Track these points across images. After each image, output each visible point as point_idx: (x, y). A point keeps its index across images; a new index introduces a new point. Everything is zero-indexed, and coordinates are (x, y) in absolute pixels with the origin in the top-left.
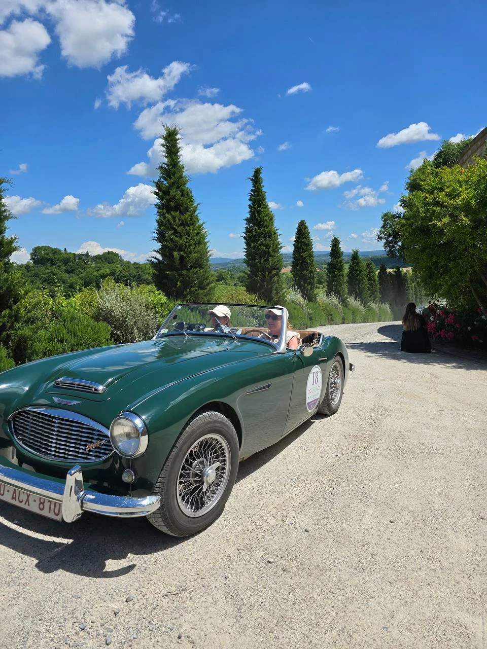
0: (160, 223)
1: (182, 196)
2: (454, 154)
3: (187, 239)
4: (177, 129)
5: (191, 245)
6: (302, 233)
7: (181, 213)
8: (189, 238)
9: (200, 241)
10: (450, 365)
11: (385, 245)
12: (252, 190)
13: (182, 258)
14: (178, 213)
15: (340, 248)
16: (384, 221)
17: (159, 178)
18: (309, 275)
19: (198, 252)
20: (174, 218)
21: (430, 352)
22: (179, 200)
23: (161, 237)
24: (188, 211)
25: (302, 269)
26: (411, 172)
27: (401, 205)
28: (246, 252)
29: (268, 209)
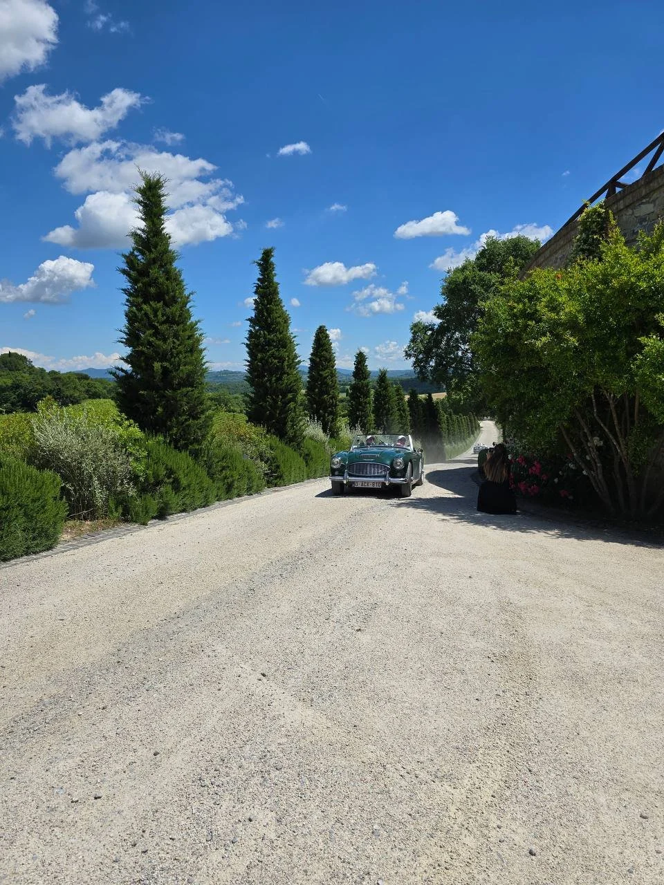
0: (131, 318)
1: (167, 279)
2: (500, 254)
3: (174, 343)
4: (161, 180)
5: (181, 352)
6: (321, 342)
7: (166, 305)
8: (178, 343)
9: (193, 349)
10: (552, 533)
11: (414, 364)
12: (259, 280)
13: (165, 371)
14: (162, 303)
15: (367, 366)
16: (413, 333)
17: (132, 250)
18: (331, 401)
19: (191, 363)
20: (155, 311)
21: (516, 514)
22: (162, 284)
23: (132, 338)
24: (176, 302)
25: (322, 393)
26: (448, 273)
27: (435, 314)
28: (249, 366)
29: (282, 307)
